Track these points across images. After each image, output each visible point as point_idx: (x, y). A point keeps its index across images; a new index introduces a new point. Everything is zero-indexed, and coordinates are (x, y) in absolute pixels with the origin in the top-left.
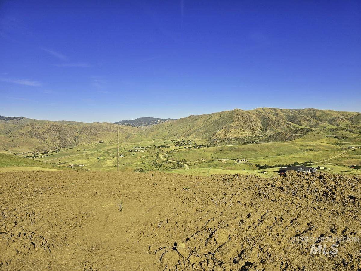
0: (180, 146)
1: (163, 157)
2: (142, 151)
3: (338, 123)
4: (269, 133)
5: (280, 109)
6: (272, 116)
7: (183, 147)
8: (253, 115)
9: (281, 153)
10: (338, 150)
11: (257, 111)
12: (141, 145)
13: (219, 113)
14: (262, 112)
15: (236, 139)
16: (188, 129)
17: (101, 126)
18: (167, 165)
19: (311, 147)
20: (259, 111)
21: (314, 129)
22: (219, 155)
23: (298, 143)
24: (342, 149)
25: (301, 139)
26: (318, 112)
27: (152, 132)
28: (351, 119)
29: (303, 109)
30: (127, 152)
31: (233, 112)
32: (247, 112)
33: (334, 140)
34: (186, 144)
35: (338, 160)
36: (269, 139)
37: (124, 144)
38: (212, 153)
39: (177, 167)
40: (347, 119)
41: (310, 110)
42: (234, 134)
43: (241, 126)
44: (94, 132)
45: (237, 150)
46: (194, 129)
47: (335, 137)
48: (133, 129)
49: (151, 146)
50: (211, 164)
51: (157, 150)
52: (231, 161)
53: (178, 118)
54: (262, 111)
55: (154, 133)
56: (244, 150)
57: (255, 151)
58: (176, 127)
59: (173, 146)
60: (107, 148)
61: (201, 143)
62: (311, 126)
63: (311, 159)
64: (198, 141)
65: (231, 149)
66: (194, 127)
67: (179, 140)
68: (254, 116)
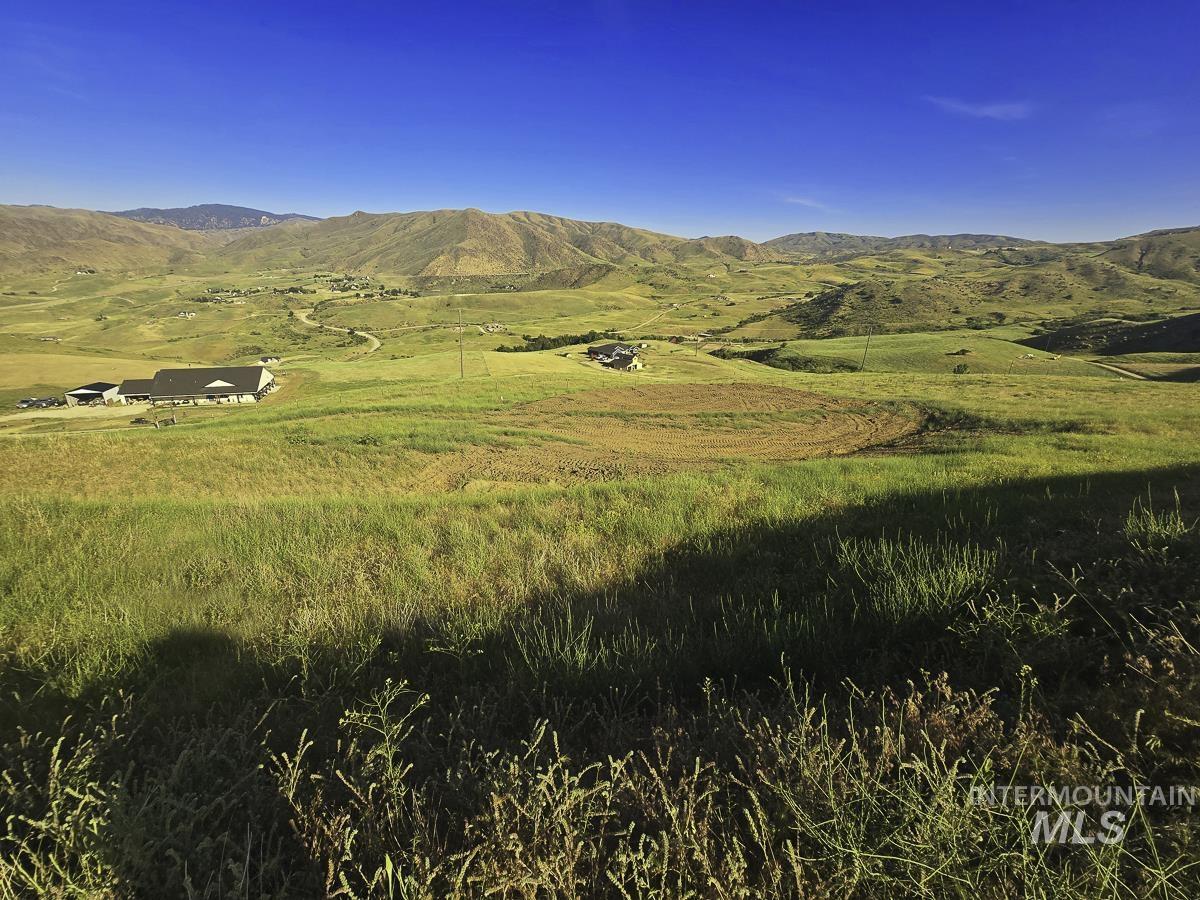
0: (342, 291)
1: (308, 317)
2: (238, 301)
3: (655, 256)
4: (539, 270)
5: (559, 218)
6: (544, 232)
7: (353, 293)
8: (507, 227)
9: (564, 312)
10: (654, 308)
11: (514, 218)
12: (229, 284)
13: (431, 213)
14: (525, 222)
15: (474, 279)
16: (355, 246)
17: (70, 219)
18: (323, 338)
19: (613, 303)
20: (518, 219)
21: (618, 267)
22: (443, 315)
23: (592, 292)
24: (660, 308)
25: (597, 285)
26: (625, 232)
27: (254, 251)
28: (674, 251)
29: (601, 224)
30: (190, 303)
31: (465, 215)
32: (495, 218)
33: (650, 290)
34: (357, 286)
35: (653, 326)
36: (542, 282)
37: (171, 281)
38: (429, 312)
39: (351, 342)
40: (670, 250)
41: (612, 226)
42: (468, 267)
43: (484, 250)
44: (50, 239)
45: (481, 304)
46: (372, 248)
47: (651, 285)
48: (188, 236)
49: (259, 288)
50: (432, 334)
51: (280, 300)
52: (472, 328)
53: (326, 217)
54: (524, 218)
55: (261, 252)
56: (496, 306)
57: (517, 307)
58: (321, 240)
59: (323, 290)
60: (118, 289)
61: (395, 285)
62: (613, 261)
63: (614, 325)
64: (389, 279)
65: (468, 302)
66: (369, 243)
67: (335, 276)
68: (509, 230)
